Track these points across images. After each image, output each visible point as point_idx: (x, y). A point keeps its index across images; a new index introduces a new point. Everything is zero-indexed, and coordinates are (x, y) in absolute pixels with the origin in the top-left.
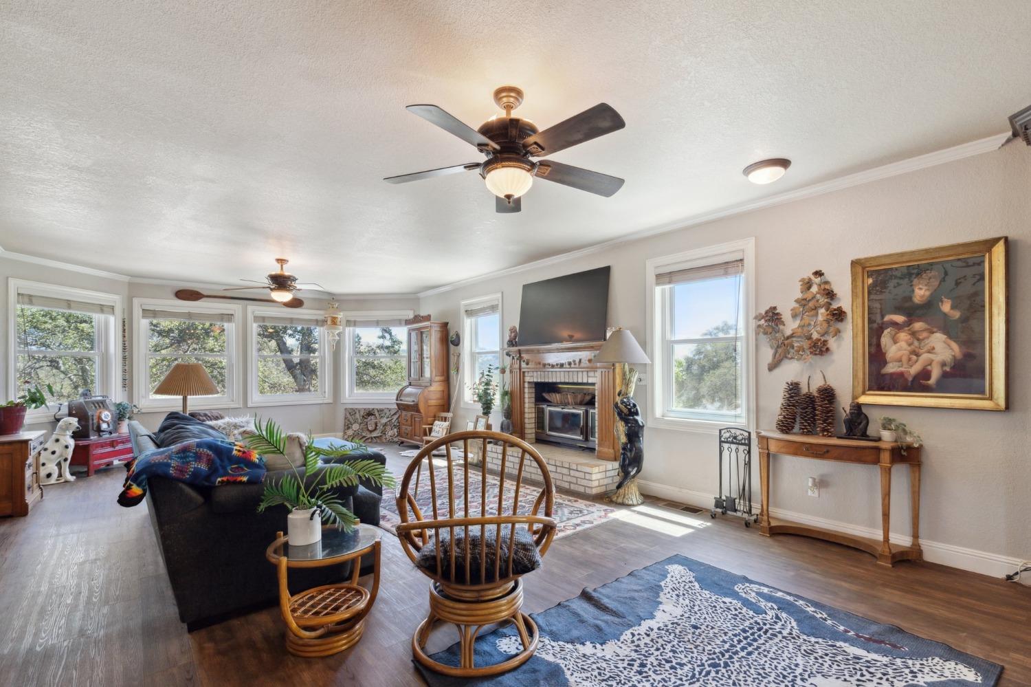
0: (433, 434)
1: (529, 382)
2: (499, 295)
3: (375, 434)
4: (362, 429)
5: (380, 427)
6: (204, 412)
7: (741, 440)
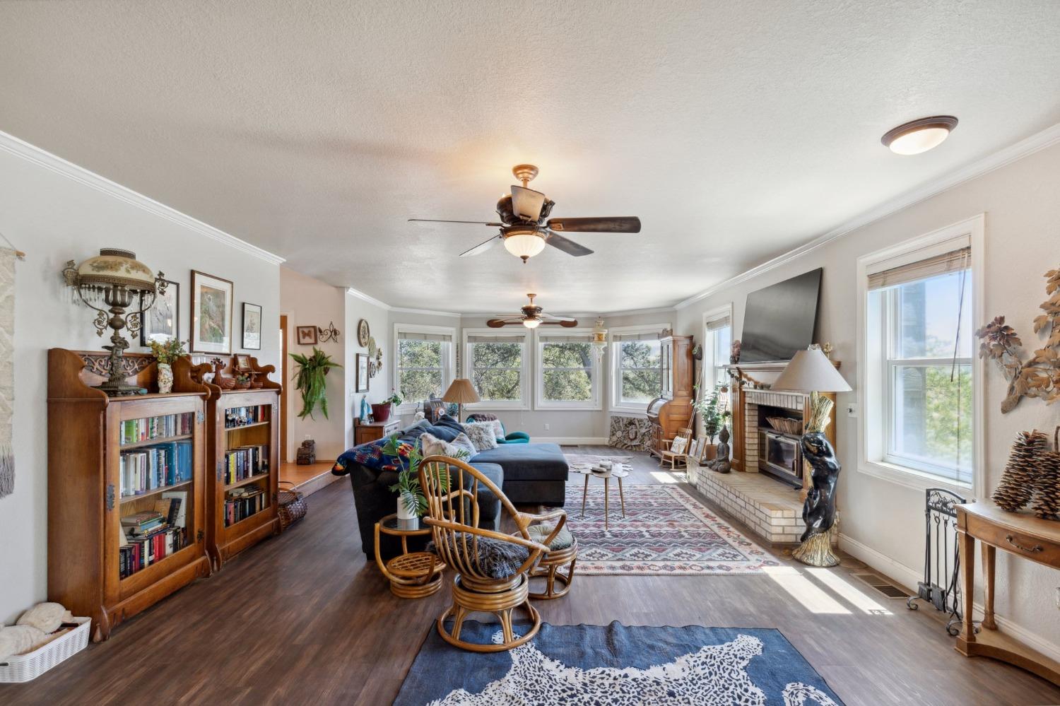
0: (672, 449)
1: (749, 404)
2: (730, 306)
3: (634, 443)
4: (624, 437)
5: (639, 436)
6: (482, 414)
7: (952, 509)
